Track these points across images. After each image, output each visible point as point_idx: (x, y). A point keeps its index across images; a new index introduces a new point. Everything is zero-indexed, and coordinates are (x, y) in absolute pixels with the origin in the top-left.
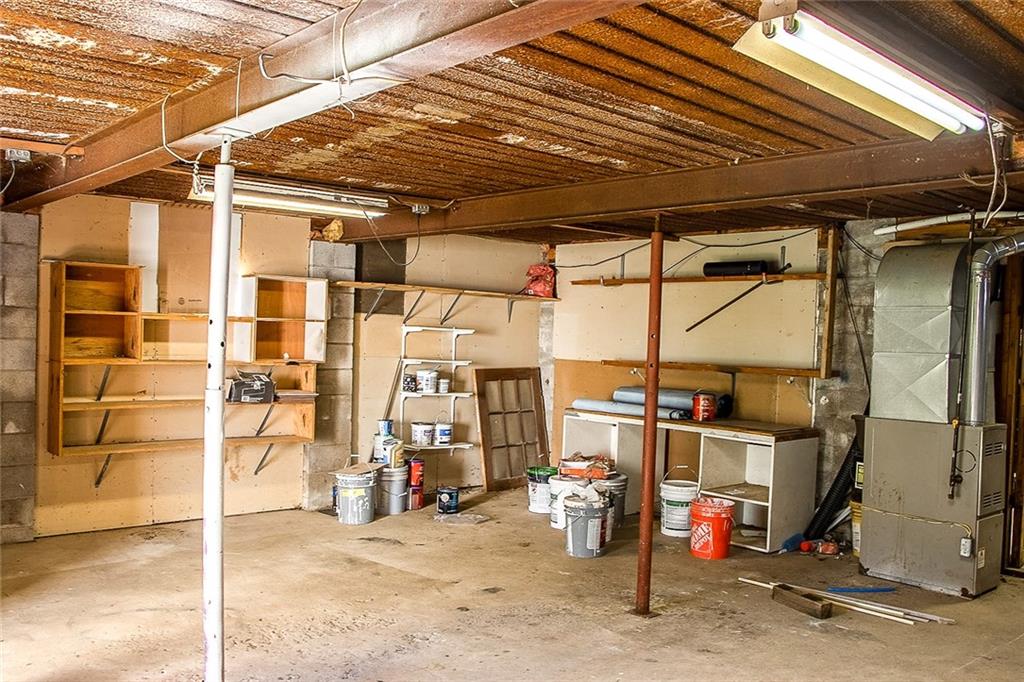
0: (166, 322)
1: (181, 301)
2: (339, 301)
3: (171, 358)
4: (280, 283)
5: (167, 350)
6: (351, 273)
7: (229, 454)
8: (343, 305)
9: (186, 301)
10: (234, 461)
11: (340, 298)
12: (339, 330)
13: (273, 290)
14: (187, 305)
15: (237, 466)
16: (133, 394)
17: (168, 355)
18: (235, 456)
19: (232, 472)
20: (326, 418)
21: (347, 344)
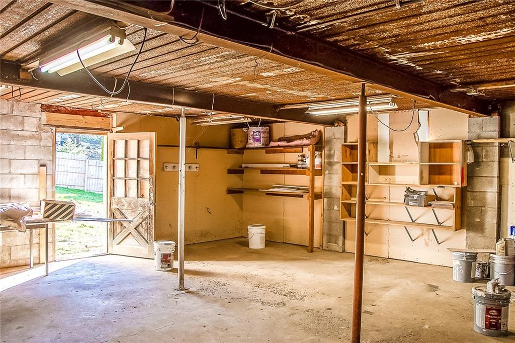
0: (394, 166)
1: (399, 157)
2: (487, 151)
3: (396, 183)
4: (451, 144)
5: (395, 179)
6: (496, 134)
7: (424, 231)
8: (490, 153)
9: (401, 156)
10: (427, 236)
11: (488, 149)
12: (486, 169)
13: (447, 148)
14: (402, 158)
15: (428, 239)
16: (381, 198)
17: (395, 181)
18: (427, 233)
19: (426, 241)
20: (478, 220)
21: (494, 177)
